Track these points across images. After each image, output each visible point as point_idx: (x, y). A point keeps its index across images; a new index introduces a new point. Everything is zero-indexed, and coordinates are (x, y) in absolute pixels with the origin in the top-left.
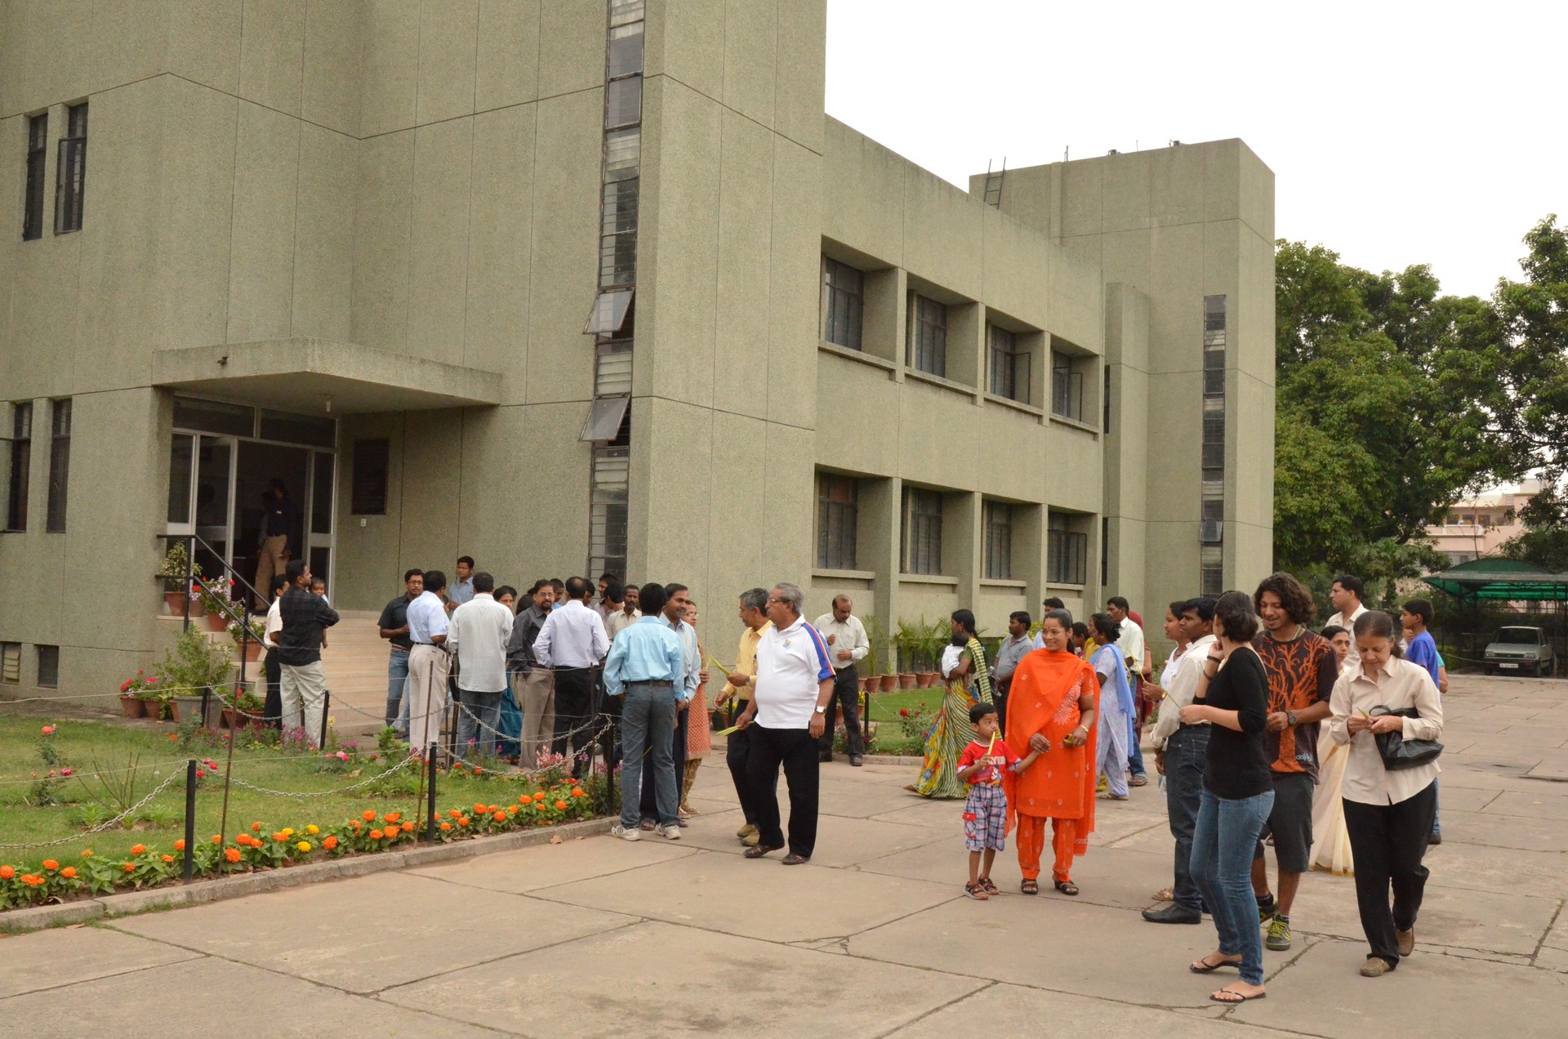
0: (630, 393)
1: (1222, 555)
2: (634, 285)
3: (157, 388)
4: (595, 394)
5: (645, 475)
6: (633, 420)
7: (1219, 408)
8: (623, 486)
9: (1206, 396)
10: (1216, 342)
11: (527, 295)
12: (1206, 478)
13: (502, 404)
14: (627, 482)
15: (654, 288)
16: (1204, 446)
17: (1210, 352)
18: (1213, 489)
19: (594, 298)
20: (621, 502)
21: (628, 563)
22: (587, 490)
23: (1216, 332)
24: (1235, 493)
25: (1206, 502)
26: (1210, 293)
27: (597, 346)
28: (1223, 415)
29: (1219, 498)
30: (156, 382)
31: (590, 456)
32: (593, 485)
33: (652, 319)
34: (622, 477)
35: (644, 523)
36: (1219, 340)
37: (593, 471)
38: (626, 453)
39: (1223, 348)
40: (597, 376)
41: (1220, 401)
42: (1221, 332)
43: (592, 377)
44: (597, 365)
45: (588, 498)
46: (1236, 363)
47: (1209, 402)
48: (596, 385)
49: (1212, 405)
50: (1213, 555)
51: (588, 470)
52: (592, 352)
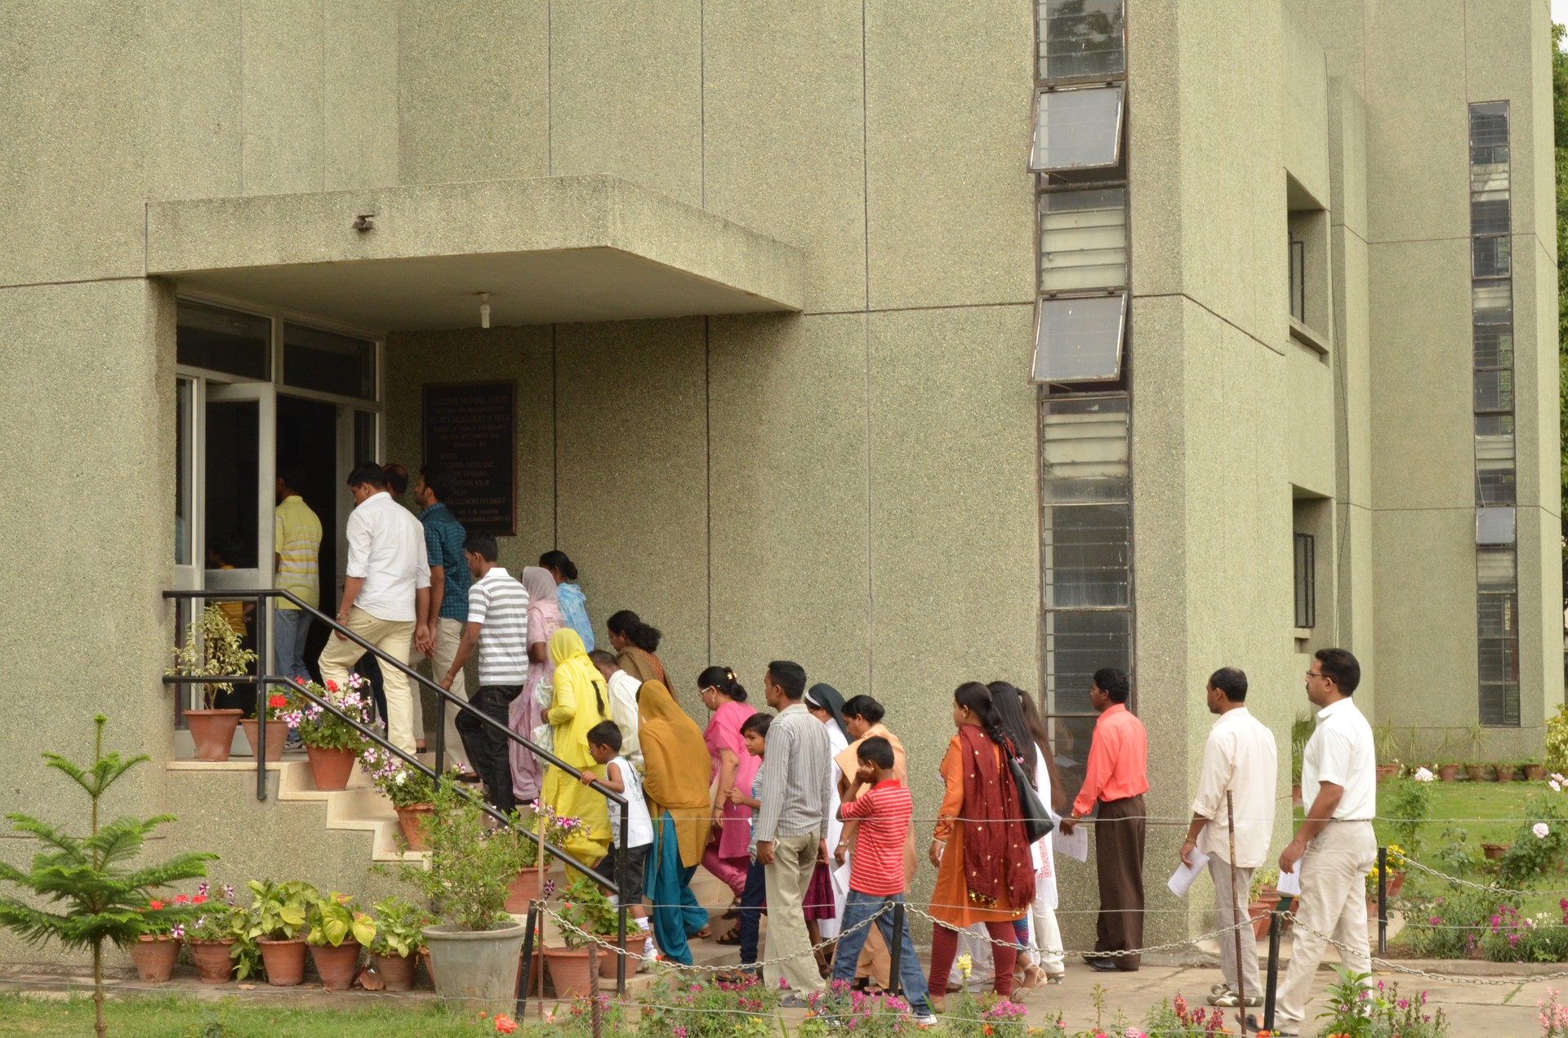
0: (1127, 287)
1: (1516, 567)
2: (1124, 77)
3: (153, 278)
4: (1039, 290)
5: (1173, 446)
6: (1136, 340)
7: (1501, 303)
8: (1119, 471)
9: (1476, 283)
10: (1492, 185)
11: (859, 92)
12: (1480, 430)
13: (808, 310)
14: (1128, 462)
15: (1173, 84)
16: (1477, 372)
17: (1482, 204)
18: (1495, 450)
19: (1026, 101)
20: (1115, 502)
21: (1140, 619)
22: (1032, 478)
23: (1492, 167)
24: (1536, 456)
25: (1482, 472)
26: (1480, 96)
27: (1039, 193)
28: (1510, 316)
29: (1508, 465)
30: (156, 268)
31: (1035, 413)
32: (1044, 467)
33: (1173, 144)
34: (1117, 451)
35: (1176, 542)
36: (1497, 182)
37: (1042, 440)
38: (1127, 406)
39: (1506, 196)
40: (1040, 255)
41: (1501, 291)
42: (1501, 167)
43: (1032, 255)
44: (1040, 234)
45: (1035, 495)
46: (1532, 223)
47: (1482, 293)
48: (1040, 272)
49: (1487, 299)
50: (1498, 568)
51: (1033, 440)
52: (1030, 208)
